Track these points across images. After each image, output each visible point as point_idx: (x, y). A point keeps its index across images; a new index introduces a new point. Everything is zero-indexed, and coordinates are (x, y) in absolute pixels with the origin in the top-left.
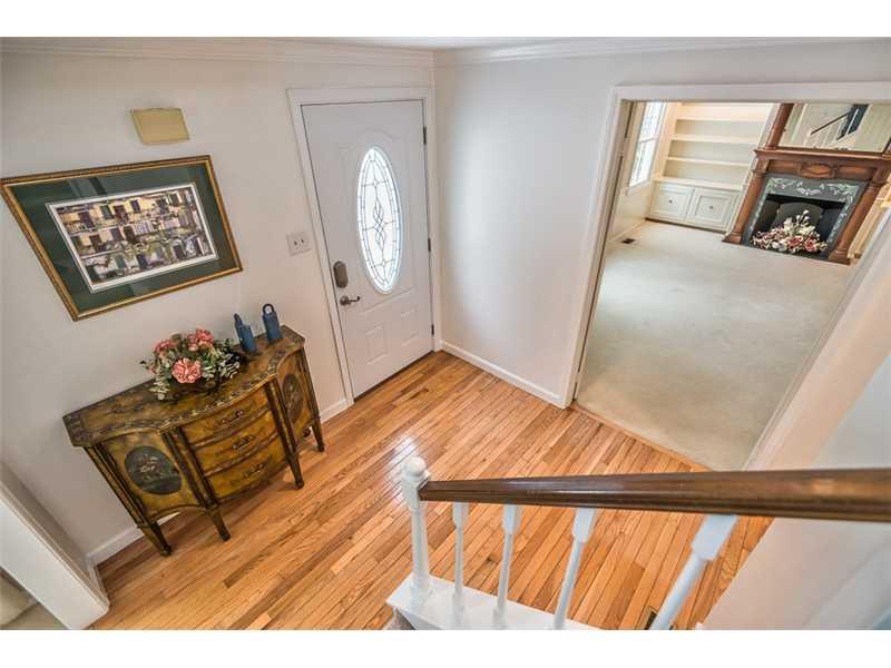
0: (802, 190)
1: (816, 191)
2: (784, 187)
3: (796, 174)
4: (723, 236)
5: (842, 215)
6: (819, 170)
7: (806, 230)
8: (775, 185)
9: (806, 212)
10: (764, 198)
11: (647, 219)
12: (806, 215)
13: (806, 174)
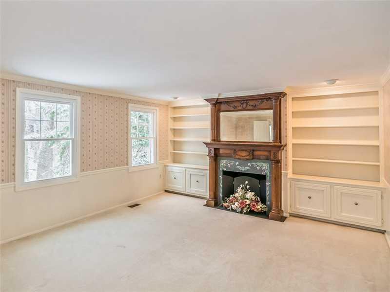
0: (239, 167)
1: (247, 168)
2: (229, 165)
3: (232, 157)
4: (205, 202)
5: (268, 184)
6: (244, 154)
7: (250, 195)
8: (225, 164)
9: (247, 182)
10: (221, 173)
11: (166, 191)
12: (247, 184)
13: (237, 157)
